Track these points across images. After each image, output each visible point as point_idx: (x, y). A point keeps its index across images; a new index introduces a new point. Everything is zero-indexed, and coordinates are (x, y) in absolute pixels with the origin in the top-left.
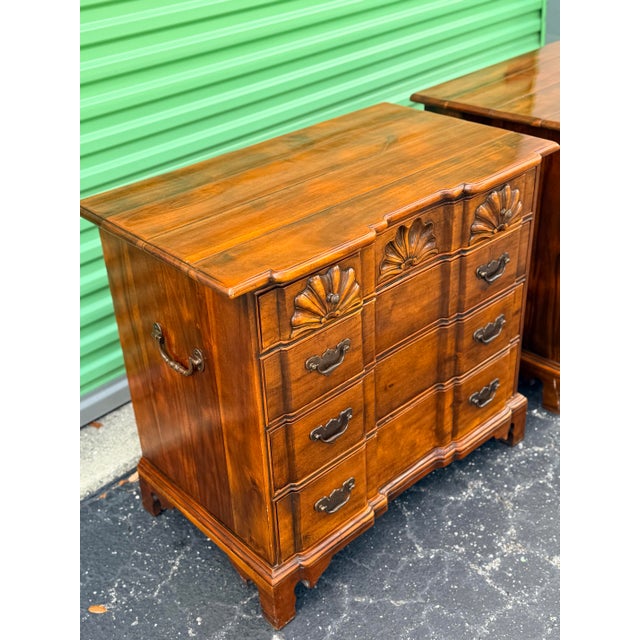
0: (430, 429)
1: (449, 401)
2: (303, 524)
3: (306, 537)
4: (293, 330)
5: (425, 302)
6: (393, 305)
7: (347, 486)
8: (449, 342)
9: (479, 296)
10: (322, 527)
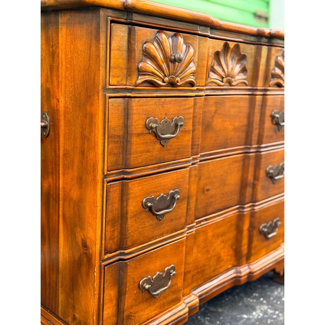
0: (232, 247)
1: (247, 224)
3: (129, 317)
4: (139, 75)
5: (237, 124)
6: (215, 113)
7: (168, 273)
8: (250, 169)
9: (272, 136)
10: (143, 310)
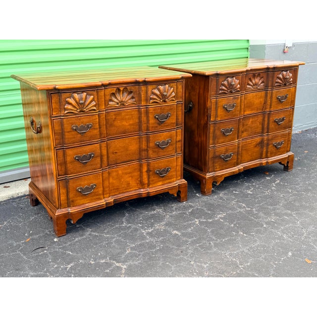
0: (137, 179)
1: (145, 169)
2: (71, 195)
3: (73, 201)
4: (65, 110)
5: (131, 122)
6: (115, 118)
7: (92, 186)
8: (144, 143)
9: (157, 127)
10: (80, 200)
